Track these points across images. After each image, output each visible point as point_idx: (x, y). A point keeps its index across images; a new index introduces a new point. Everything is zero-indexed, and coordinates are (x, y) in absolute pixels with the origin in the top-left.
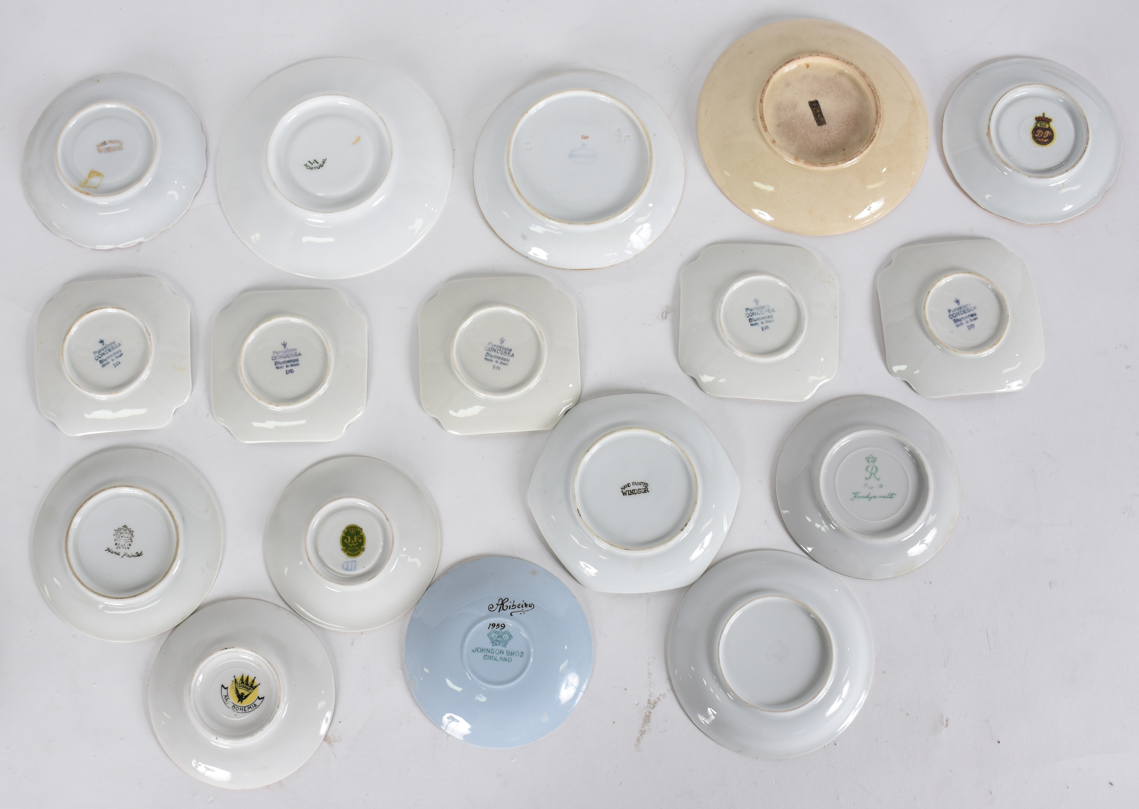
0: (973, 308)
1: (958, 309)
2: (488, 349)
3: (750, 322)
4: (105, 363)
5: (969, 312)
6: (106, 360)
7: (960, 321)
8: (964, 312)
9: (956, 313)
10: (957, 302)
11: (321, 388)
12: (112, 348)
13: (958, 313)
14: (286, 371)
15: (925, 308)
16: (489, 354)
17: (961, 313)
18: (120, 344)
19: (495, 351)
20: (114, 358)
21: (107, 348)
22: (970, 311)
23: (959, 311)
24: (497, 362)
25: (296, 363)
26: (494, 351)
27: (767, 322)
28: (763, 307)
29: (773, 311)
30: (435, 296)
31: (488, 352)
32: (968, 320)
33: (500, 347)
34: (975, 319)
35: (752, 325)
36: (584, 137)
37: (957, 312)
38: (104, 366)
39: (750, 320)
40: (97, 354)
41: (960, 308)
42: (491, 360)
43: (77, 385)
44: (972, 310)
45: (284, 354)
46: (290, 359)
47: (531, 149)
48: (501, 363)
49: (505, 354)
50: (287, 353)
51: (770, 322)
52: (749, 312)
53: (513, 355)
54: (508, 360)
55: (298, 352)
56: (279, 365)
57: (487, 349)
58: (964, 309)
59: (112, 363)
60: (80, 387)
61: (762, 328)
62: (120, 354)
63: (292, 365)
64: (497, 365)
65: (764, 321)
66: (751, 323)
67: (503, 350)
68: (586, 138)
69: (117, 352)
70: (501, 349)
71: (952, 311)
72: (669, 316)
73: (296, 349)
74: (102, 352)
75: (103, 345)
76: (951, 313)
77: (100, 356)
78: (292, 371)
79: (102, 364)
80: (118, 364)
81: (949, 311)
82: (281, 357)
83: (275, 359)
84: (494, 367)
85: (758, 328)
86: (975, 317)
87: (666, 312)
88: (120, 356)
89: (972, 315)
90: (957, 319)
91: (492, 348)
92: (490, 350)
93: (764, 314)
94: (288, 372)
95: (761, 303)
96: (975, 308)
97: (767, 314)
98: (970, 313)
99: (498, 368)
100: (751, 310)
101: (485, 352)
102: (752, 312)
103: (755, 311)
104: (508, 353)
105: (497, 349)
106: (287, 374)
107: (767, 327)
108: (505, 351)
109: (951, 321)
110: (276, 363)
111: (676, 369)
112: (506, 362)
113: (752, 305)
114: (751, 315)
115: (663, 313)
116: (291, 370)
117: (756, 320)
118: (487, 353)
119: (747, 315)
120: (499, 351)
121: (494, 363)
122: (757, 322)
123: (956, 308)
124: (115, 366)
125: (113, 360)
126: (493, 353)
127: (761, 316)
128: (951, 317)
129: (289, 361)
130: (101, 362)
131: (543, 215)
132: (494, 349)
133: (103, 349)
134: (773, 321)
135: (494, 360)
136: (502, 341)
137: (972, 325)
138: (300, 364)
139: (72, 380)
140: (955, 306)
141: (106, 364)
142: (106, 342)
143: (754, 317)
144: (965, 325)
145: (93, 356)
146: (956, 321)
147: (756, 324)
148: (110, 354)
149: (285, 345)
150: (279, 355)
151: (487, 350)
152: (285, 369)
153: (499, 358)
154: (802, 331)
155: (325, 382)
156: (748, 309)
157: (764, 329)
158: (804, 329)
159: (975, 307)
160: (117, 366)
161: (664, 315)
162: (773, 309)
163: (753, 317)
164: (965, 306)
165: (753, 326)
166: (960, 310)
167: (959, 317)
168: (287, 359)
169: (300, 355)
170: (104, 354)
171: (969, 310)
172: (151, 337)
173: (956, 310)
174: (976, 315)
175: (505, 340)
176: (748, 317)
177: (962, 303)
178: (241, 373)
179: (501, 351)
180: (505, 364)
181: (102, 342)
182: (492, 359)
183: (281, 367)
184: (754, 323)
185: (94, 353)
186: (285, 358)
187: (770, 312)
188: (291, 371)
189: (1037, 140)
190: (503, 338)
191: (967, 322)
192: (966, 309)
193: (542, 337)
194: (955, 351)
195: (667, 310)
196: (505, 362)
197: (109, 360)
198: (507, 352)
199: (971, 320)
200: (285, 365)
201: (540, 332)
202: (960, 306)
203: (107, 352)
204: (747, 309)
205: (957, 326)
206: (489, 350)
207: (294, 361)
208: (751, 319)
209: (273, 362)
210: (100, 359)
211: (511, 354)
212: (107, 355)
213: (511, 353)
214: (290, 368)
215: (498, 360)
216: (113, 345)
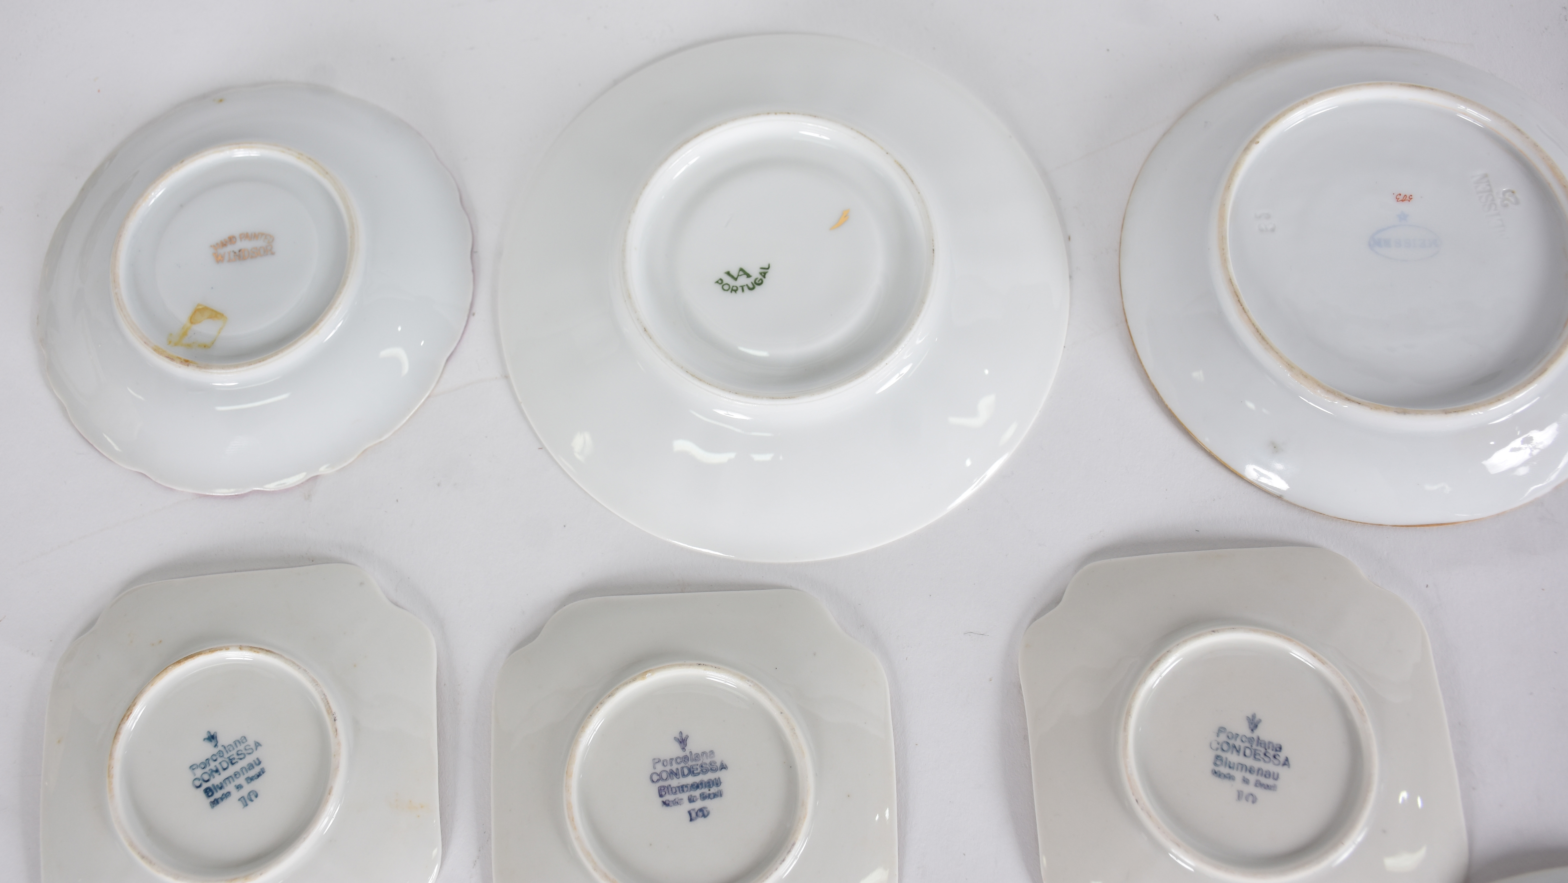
2: (1219, 746)
4: (218, 795)
6: (221, 788)
11: (784, 860)
12: (238, 754)
14: (690, 813)
16: (1221, 760)
18: (258, 745)
19: (1238, 751)
20: (241, 780)
21: (226, 756)
24: (1245, 782)
25: (714, 790)
26: (1235, 752)
30: (1056, 601)
31: (1220, 753)
33: (1251, 740)
36: (1401, 198)
38: (215, 803)
40: (199, 772)
42: (1230, 777)
43: (143, 857)
45: (682, 765)
46: (697, 779)
47: (1273, 230)
48: (1258, 784)
49: (1267, 759)
50: (690, 763)
53: (1286, 762)
54: (1275, 777)
55: (718, 760)
56: (669, 797)
57: (1215, 745)
59: (236, 795)
60: (150, 863)
62: (257, 770)
63: (704, 797)
64: (1248, 790)
67: (1259, 748)
68: (1406, 198)
69: (251, 766)
70: (1254, 747)
73: (712, 752)
74: (213, 765)
75: (216, 746)
77: (206, 777)
78: (706, 813)
79: (212, 799)
80: (253, 797)
82: (673, 774)
83: (658, 780)
84: (1240, 795)
88: (259, 776)
91: (1228, 743)
92: (1225, 747)
94: (694, 815)
99: (1251, 798)
101: (1210, 756)
104: (1274, 757)
105: (1243, 745)
106: (691, 820)
108: (1263, 751)
110: (661, 792)
112: (1269, 782)
116: (701, 810)
118: (1218, 758)
120: (1248, 752)
121: (1238, 784)
124: (245, 801)
125: (239, 787)
126: (1233, 758)
129: (696, 786)
130: (208, 792)
131: (1329, 391)
132: (1235, 747)
133: (214, 758)
135: (1238, 775)
136: (1254, 724)
138: (724, 794)
139: (132, 844)
141: (222, 799)
142: (224, 739)
145: (189, 777)
148: (232, 770)
149: (682, 741)
150: (668, 768)
151: (1217, 749)
152: (687, 806)
153: (1251, 770)
155: (794, 844)
160: (249, 802)
168: (690, 780)
169: (723, 767)
170: (217, 771)
172: (339, 724)
175: (1260, 721)
178: (572, 820)
179: (1255, 750)
180: (1268, 787)
181: (212, 738)
182: (1233, 772)
183: (676, 803)
185: (192, 767)
186: (684, 775)
188: (703, 813)
190: (1254, 716)
193: (1361, 712)
196: (1267, 782)
197: (230, 787)
198: (1271, 753)
200: (685, 796)
201: (1354, 698)
203: (225, 765)
206: (1223, 750)
207: (709, 784)
209: (654, 789)
210: (205, 785)
211: (1282, 760)
212: (225, 775)
213: (1282, 756)
214: (699, 804)
215: (1248, 776)
216: (241, 747)
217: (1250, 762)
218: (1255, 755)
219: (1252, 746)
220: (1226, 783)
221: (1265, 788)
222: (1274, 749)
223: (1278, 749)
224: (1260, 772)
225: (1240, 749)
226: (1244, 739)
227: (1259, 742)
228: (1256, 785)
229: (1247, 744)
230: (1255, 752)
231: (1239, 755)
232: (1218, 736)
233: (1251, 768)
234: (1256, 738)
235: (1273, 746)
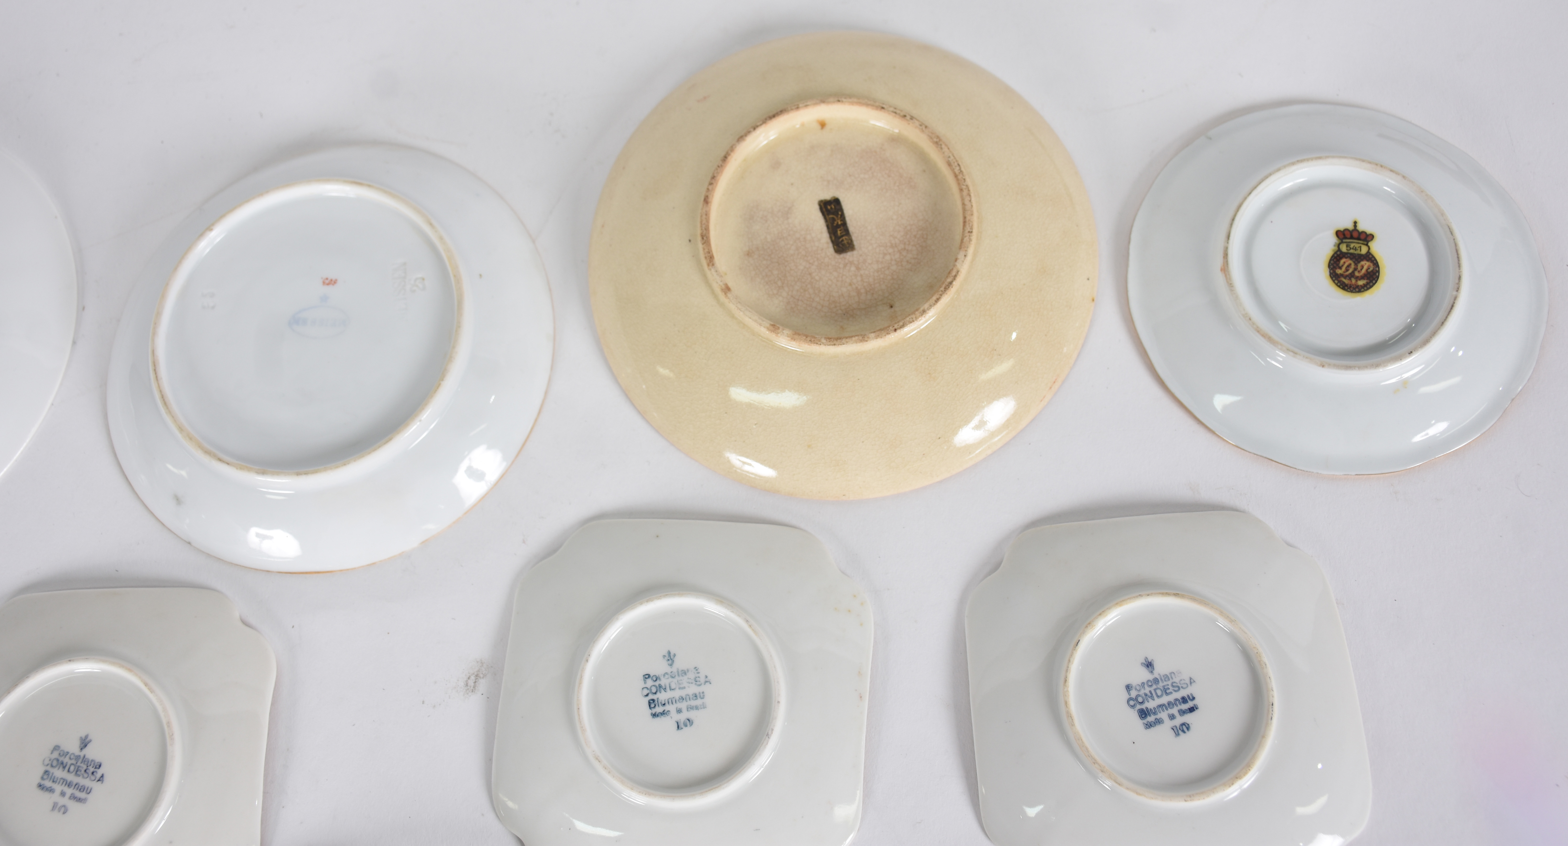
0: (1188, 682)
1: (1150, 684)
2: (50, 762)
3: (650, 708)
5: (1175, 691)
7: (1155, 713)
8: (1166, 691)
9: (1146, 695)
10: (1149, 665)
13: (1149, 694)
15: (1066, 681)
16: (48, 774)
17: (1156, 694)
19: (64, 767)
22: (1179, 689)
23: (1152, 689)
24: (63, 794)
26: (61, 768)
27: (690, 708)
28: (684, 673)
29: (706, 682)
31: (49, 768)
32: (1174, 711)
33: (78, 757)
34: (1192, 710)
35: (654, 715)
36: (327, 282)
37: (1147, 690)
39: (652, 703)
41: (1156, 681)
42: (51, 790)
44: (1185, 686)
47: (213, 307)
48: (73, 797)
49: (86, 775)
51: (697, 708)
52: (650, 683)
53: (101, 779)
54: (88, 791)
57: (47, 762)
58: (1165, 683)
61: (677, 723)
64: (65, 801)
65: (683, 705)
66: (654, 711)
67: (82, 765)
68: (330, 282)
70: (79, 764)
71: (1136, 689)
72: (483, 684)
76: (1134, 694)
81: (1128, 688)
84: (55, 806)
85: (667, 724)
86: (1190, 704)
87: (477, 676)
89: (1183, 698)
90: (1147, 708)
91: (58, 760)
92: (55, 763)
93: (684, 688)
95: (680, 663)
96: (1192, 681)
97: (692, 689)
98: (1179, 695)
99: (64, 809)
100: (655, 679)
101: (41, 770)
102: (657, 683)
103: (664, 682)
104: (93, 773)
105: (70, 762)
107: (689, 722)
108: (85, 767)
109: (1134, 715)
111: (483, 815)
112: (82, 795)
113: (659, 667)
114: (654, 690)
115: (469, 678)
117: (664, 704)
118: (46, 772)
119: (646, 692)
120: (72, 768)
121: (56, 797)
122: (667, 708)
123: (1145, 681)
126: (59, 773)
127: (677, 694)
128: (1132, 703)
131: (207, 452)
132: (62, 763)
134: (704, 707)
135: (58, 788)
136: (85, 743)
137: (1183, 724)
140: (1144, 675)
143: (662, 696)
144: (1168, 724)
146: (1143, 714)
147: (663, 713)
151: (48, 765)
153: (69, 785)
154: (768, 735)
156: (649, 676)
157: (681, 725)
158: (772, 730)
159: (1191, 679)
161: (471, 685)
162: (706, 677)
163: (658, 695)
164: (1167, 677)
165: (657, 719)
166: (1154, 687)
167: (1151, 705)
171: (1178, 687)
173: (1146, 686)
174: (1194, 698)
175: (90, 741)
176: (647, 695)
177: (1161, 669)
179: (79, 767)
180: (80, 800)
182: (54, 786)
184: (659, 709)
187: (700, 685)
189: (1339, 281)
190: (87, 736)
191: (1172, 717)
192: (1169, 683)
193: (172, 736)
194: (1138, 793)
195: (478, 671)
196: (80, 794)
198: (91, 769)
199: (1182, 712)
202: (1156, 675)
204: (647, 676)
205: (1149, 726)
206: (52, 766)
208: (653, 700)
211: (98, 775)
213: (99, 773)
215: (66, 789)
217: (71, 777)
218: (77, 771)
219: (77, 763)
220: (46, 795)
221: (77, 801)
222: (94, 767)
223: (98, 766)
224: (77, 786)
225: (66, 765)
226: (72, 757)
227: (84, 760)
228: (70, 798)
229: (73, 762)
230: (78, 768)
231: (64, 771)
232: (52, 753)
233: (70, 783)
234: (82, 756)
235: (94, 764)
